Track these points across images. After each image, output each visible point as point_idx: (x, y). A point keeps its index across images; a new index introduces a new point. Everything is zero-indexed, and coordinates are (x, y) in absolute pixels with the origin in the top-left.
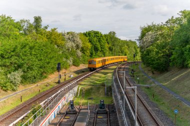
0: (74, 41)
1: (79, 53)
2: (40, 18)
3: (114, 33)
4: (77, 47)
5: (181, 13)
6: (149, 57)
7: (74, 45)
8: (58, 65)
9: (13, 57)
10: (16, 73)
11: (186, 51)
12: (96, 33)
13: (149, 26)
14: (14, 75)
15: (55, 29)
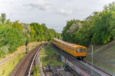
0: (26, 28)
1: (29, 36)
2: (5, 14)
3: (44, 24)
4: (28, 32)
5: (93, 13)
6: (75, 38)
7: (27, 31)
8: (26, 42)
9: (2, 37)
10: (5, 47)
11: (102, 35)
12: (37, 24)
13: (72, 21)
14: (5, 48)
15: (18, 21)
